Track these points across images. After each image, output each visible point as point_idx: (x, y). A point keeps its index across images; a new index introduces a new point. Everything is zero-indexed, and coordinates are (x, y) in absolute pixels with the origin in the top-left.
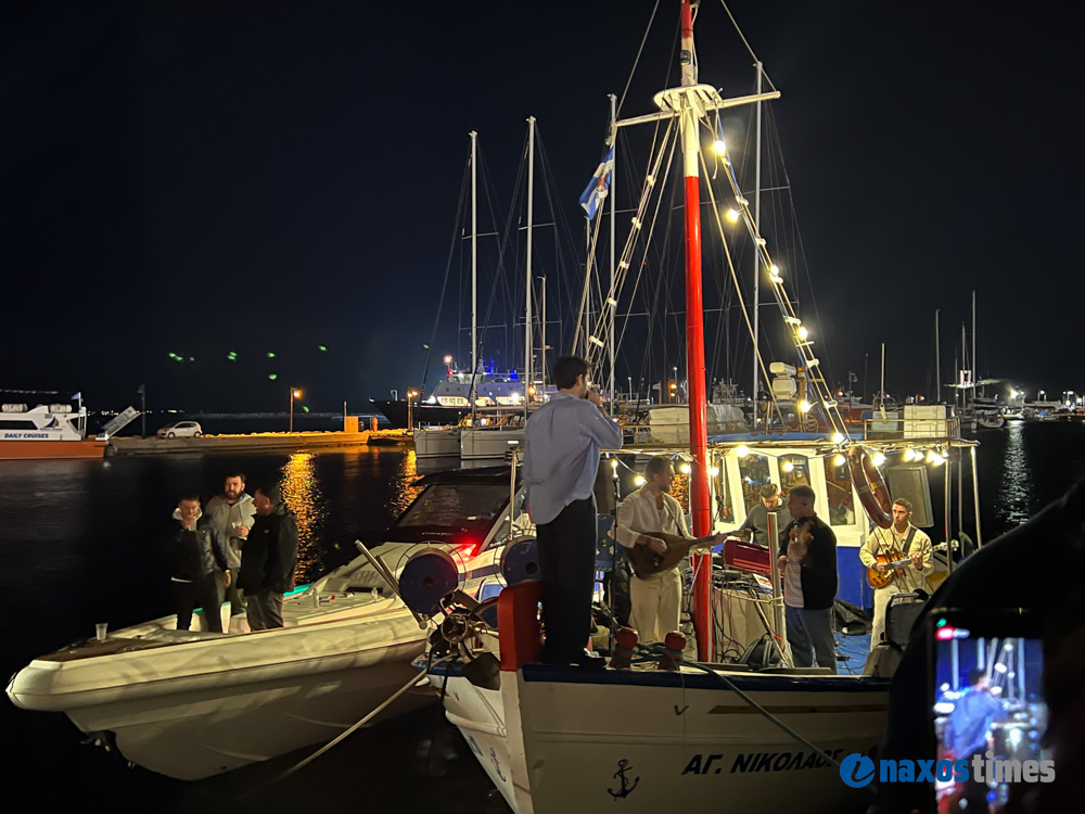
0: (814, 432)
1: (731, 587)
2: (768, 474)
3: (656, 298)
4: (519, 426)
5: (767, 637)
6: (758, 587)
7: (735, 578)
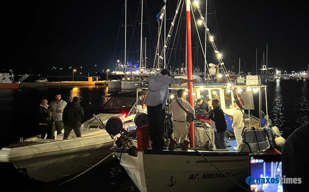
0: (221, 83)
1: (199, 126)
2: (208, 94)
4: (138, 80)
5: (209, 141)
6: (207, 127)
7: (200, 124)
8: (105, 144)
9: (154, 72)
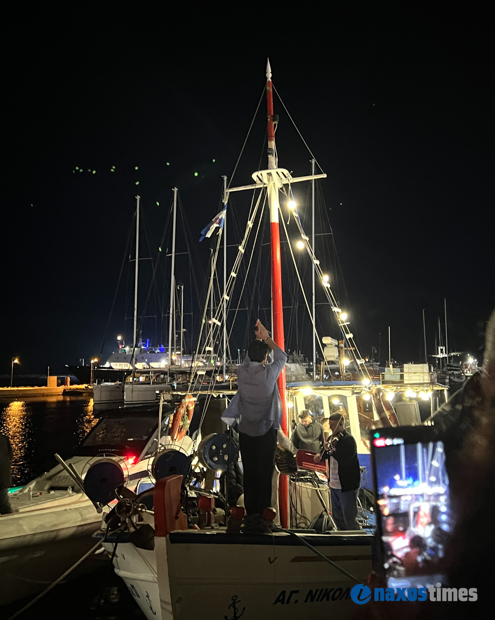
0: (350, 380)
1: (301, 480)
2: (322, 408)
3: (252, 299)
4: (163, 381)
5: (324, 513)
6: (318, 480)
7: (303, 474)
8: (80, 528)
9: (202, 362)
